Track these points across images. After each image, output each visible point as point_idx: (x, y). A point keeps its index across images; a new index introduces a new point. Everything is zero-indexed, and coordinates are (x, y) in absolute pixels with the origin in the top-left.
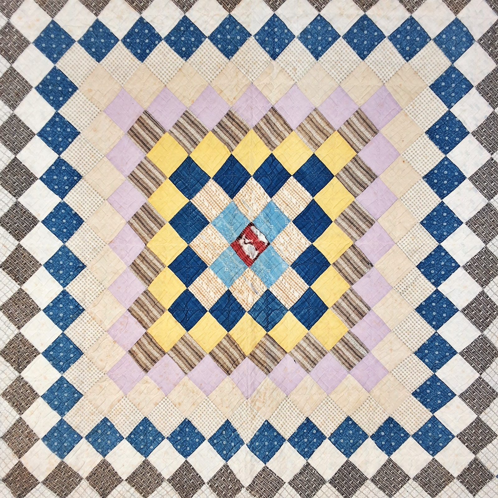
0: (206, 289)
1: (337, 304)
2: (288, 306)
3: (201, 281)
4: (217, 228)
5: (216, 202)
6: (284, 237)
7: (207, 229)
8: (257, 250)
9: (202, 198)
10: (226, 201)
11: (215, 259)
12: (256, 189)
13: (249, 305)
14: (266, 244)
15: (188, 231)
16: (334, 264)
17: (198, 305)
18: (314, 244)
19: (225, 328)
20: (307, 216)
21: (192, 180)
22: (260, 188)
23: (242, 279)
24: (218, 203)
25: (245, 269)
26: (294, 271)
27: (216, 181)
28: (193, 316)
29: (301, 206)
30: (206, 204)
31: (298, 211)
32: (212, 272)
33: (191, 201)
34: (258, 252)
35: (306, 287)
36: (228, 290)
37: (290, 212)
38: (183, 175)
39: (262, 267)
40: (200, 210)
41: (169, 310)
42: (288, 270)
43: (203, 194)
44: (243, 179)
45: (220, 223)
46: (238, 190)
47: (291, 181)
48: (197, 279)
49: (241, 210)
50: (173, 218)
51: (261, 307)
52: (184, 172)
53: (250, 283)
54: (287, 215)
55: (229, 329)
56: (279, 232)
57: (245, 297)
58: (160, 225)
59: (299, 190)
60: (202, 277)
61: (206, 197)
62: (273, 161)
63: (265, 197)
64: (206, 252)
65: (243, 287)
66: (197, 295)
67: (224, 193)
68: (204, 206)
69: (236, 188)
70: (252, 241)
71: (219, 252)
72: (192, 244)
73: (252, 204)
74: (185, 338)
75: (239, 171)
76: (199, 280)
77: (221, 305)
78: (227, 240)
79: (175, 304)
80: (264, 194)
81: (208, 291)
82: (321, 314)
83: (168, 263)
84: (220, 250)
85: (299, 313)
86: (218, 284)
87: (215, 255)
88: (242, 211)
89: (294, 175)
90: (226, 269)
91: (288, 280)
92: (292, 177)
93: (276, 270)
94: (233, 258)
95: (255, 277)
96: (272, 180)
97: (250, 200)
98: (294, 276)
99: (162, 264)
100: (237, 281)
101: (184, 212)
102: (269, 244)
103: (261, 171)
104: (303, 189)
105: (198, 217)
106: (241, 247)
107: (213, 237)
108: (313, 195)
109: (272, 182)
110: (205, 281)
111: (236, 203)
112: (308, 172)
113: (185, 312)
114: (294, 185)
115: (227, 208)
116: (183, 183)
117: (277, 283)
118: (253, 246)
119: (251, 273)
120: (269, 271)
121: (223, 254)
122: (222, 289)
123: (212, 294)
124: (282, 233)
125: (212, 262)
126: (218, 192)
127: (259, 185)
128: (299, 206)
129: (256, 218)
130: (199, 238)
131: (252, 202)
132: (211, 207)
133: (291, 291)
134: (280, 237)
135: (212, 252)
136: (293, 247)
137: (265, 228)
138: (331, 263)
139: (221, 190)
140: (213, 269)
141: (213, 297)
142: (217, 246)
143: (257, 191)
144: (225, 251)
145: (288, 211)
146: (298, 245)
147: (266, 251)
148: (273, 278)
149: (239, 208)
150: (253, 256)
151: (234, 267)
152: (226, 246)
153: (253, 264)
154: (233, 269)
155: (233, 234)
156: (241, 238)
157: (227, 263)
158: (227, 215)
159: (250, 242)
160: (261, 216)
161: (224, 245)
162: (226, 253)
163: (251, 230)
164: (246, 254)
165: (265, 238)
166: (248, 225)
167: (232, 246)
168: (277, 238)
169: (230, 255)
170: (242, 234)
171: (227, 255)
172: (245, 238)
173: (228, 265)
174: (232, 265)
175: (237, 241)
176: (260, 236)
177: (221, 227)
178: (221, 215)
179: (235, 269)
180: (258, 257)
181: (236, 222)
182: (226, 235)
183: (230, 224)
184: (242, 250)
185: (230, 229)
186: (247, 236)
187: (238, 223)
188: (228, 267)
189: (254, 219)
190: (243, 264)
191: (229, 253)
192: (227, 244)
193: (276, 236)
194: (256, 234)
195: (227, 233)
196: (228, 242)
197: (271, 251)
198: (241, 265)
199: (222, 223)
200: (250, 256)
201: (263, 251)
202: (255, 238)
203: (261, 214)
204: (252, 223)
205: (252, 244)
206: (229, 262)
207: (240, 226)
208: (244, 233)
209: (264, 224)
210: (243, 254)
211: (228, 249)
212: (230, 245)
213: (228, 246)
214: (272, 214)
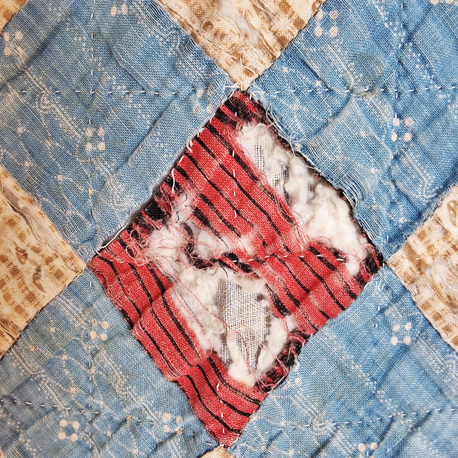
8: (281, 309)
14: (353, 267)
34: (291, 323)
70: (245, 244)
71: (14, 312)
78: (61, 225)
84: (19, 297)
90: (66, 430)
93: (417, 444)
94: (105, 358)
102: (374, 263)
106: (164, 285)
118: (255, 286)
129: (288, 56)
137: (352, 144)
144: (52, 309)
147: (351, 315)
150: (252, 359)
151: (117, 418)
152: (58, 275)
153: (254, 418)
154: (109, 434)
155: (102, 184)
156: (164, 223)
157: (73, 390)
158: (59, 36)
159: (232, 256)
160: (325, 40)
161: (49, 261)
162: (57, 325)
163: (237, 158)
164: (198, 344)
165: (348, 220)
166: (219, 114)
167: (99, 275)
168: (438, 221)
169: (87, 338)
170: (166, 187)
171: (69, 335)
172: (189, 223)
173: (76, 406)
174: (102, 403)
175: (132, 244)
176: (309, 202)
177: (20, 130)
178: (12, 38)
179: (122, 437)
180: (291, 363)
181: (121, 89)
182: (54, 196)
183: (81, 107)
184: (168, 309)
185: (82, 148)
186: (210, 204)
187: (136, 101)
188: (78, 418)
189: (268, 65)
190: (183, 414)
191: (79, 324)
192: (66, 254)
193: (433, 205)
194: (279, 192)
195: (60, 178)
196: (75, 247)
197: (387, 313)
198: (167, 417)
199: (22, 100)
200: (230, 361)
201: (328, 317)
202: (269, 219)
203: (327, 23)
204: (247, 101)
205: (246, 268)
206: (83, 382)
207: (154, 122)
208: (187, 178)
209: (350, 105)
210: (175, 344)
211: (76, 294)
212: (88, 266)
213: (70, 276)
214: (411, 28)
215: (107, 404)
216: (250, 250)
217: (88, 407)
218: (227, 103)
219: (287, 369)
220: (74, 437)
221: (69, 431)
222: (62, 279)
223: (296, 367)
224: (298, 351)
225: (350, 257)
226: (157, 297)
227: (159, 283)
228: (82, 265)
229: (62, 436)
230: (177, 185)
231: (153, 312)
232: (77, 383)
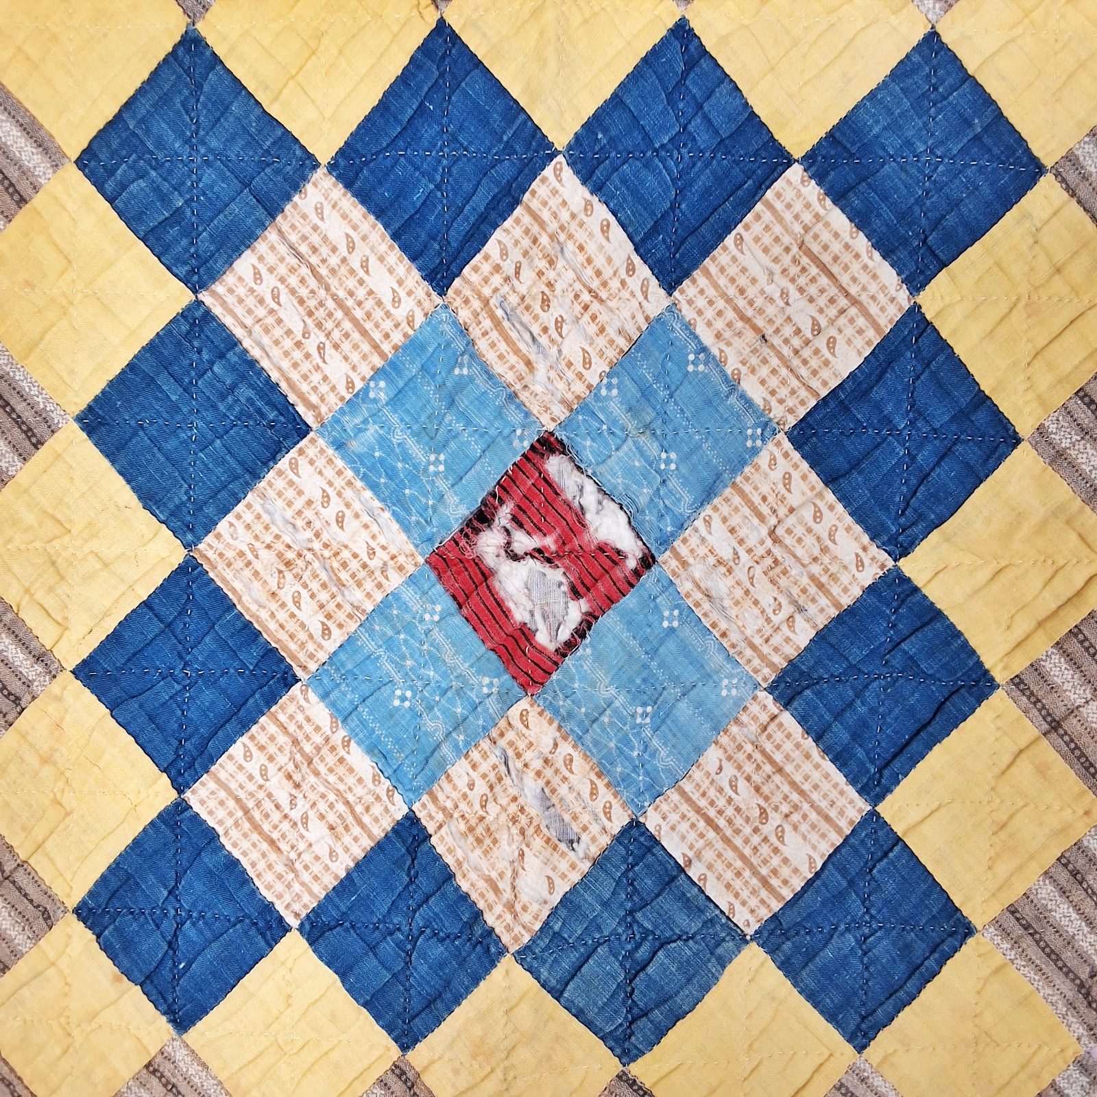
0: (284, 802)
1: (1028, 913)
2: (747, 919)
3: (259, 758)
4: (354, 461)
5: (347, 312)
6: (735, 520)
7: (294, 466)
8: (576, 593)
9: (270, 281)
10: (408, 304)
11: (338, 637)
12: (581, 236)
13: (526, 918)
14: (632, 563)
15: (183, 473)
16: (1017, 682)
17: (241, 895)
18: (908, 566)
19: (389, 1029)
20: (878, 407)
21: (209, 176)
22: (605, 229)
23: (487, 758)
24: (359, 314)
25: (507, 702)
26: (787, 718)
27: (348, 185)
28: (209, 954)
29: (841, 345)
30: (293, 317)
31: (825, 374)
32: (321, 713)
33: (205, 297)
34: (584, 605)
35: (853, 806)
36: (411, 820)
37: (773, 382)
38: (160, 144)
39: (607, 691)
40: (256, 353)
41: (84, 913)
42: (754, 708)
43: (271, 259)
44: (505, 170)
45: (373, 429)
46: (476, 238)
47: (789, 195)
48: (236, 749)
49: (490, 357)
50: (103, 400)
51: (595, 925)
52: (162, 127)
53: (532, 786)
54: (757, 394)
55: (407, 1039)
56: (708, 494)
57: (503, 865)
58: (29, 432)
59: (836, 247)
60: (262, 739)
61: (293, 281)
62: (691, 65)
63: (634, 283)
64: (286, 595)
65: (493, 809)
66: (235, 834)
67: (395, 256)
68: (278, 332)
69: (461, 227)
70: (550, 542)
71: (365, 598)
72: (208, 548)
73: (559, 324)
74: (166, 1069)
75: (485, 122)
76: (248, 755)
77: (365, 903)
78: (406, 528)
79: (114, 883)
80: (631, 269)
81: (296, 815)
82: (931, 963)
83: (75, 651)
84: (369, 585)
85: (810, 957)
86: (351, 780)
87: (341, 616)
88: (499, 368)
89: (810, 159)
90: (400, 698)
91: (749, 768)
92: (795, 173)
93: (684, 709)
94: (437, 635)
95: (566, 748)
96: (682, 183)
97: (546, 302)
98: (788, 746)
99: (41, 657)
100: (460, 770)
101: (165, 365)
102: (648, 561)
103: (618, 125)
104: (861, 242)
105: (244, 392)
106: (487, 575)
107: (330, 513)
108: (916, 280)
109: (681, 192)
110: (282, 759)
111: (464, 315)
112: (892, 143)
113: (168, 926)
114: (807, 218)
115: (413, 346)
116: (157, 190)
117: (687, 786)
118: (556, 574)
119: (542, 732)
120: (642, 714)
121: (382, 610)
122: (377, 809)
123: (317, 831)
124: (727, 503)
125: (323, 656)
126: (362, 250)
127: (602, 212)
128: (831, 343)
129: (582, 408)
130: (248, 517)
131: (556, 311)
132: (317, 337)
133: (768, 829)
134: (716, 522)
135: (323, 596)
136: (783, 582)
137: (629, 471)
138: (1000, 676)
139: (375, 235)
140: (324, 696)
141: (323, 852)
142: (354, 565)
143: (591, 248)
144: (395, 595)
145: (764, 371)
146: (816, 569)
147: (630, 601)
148: (665, 758)
149: (482, 345)
150: (553, 633)
151: (444, 685)
152: (401, 568)
153: (554, 676)
154: (437, 698)
155: (441, 498)
156: (489, 526)
157: (409, 663)
158: (411, 385)
159: (539, 551)
160: (608, 398)
161: (393, 558)
162: (399, 608)
163: (544, 479)
164: (512, 616)
165: (627, 526)
166: (533, 447)
167: (435, 568)
168: (696, 530)
169: (422, 620)
170: (491, 499)
171: (408, 617)
172: (508, 526)
173: (409, 677)
174: (432, 673)
175: (463, 543)
176: (598, 513)
177: (377, 454)
178: (377, 385)
179: (449, 698)
180: (583, 636)
181: (460, 426)
182: (402, 506)
183: (427, 438)
184: (490, 592)
185: (426, 470)
186: (525, 512)
187: (470, 436)
188: (411, 688)
189: (568, 414)
190: (498, 676)
191: (416, 608)
192: (408, 552)
193: (692, 519)
194: (576, 504)
195: (407, 491)
196: (417, 546)
197: (658, 600)
198: (486, 680)
199: (381, 432)
200: (537, 630)
201: (613, 602)
202: (568, 524)
203: (609, 387)
204: (552, 439)
205: (549, 561)
206: (416, 657)
207: (484, 452)
208: (508, 492)
209: (627, 443)
210: (495, 619)
211: (414, 583)
212: (426, 561)
213: (411, 569)
214: (673, 388)
215: (437, 673)
216: (553, 548)
217: (419, 678)
218: (538, 440)
219: (579, 640)
220: (407, 704)
221: (403, 699)
222: (404, 572)
223: (588, 640)
224: (589, 629)
225: (629, 556)
226: (481, 584)
227: (483, 574)
228: (421, 560)
229: (397, 703)
230: (500, 497)
231: (478, 594)
232: (412, 657)
